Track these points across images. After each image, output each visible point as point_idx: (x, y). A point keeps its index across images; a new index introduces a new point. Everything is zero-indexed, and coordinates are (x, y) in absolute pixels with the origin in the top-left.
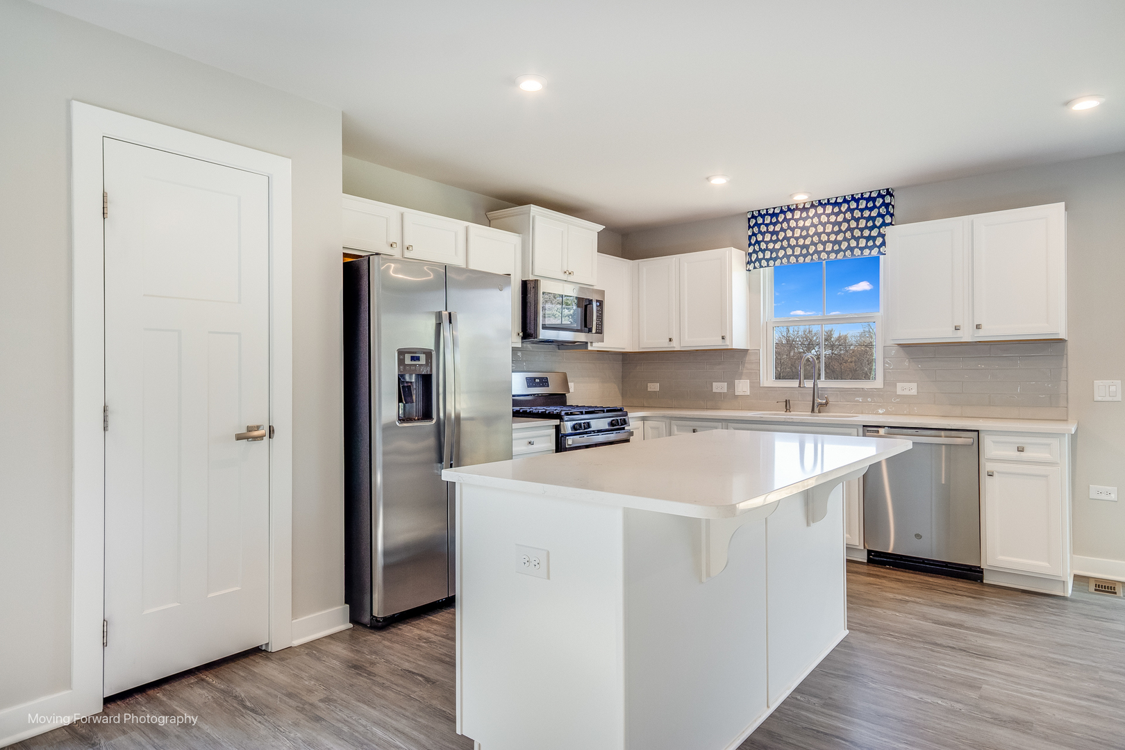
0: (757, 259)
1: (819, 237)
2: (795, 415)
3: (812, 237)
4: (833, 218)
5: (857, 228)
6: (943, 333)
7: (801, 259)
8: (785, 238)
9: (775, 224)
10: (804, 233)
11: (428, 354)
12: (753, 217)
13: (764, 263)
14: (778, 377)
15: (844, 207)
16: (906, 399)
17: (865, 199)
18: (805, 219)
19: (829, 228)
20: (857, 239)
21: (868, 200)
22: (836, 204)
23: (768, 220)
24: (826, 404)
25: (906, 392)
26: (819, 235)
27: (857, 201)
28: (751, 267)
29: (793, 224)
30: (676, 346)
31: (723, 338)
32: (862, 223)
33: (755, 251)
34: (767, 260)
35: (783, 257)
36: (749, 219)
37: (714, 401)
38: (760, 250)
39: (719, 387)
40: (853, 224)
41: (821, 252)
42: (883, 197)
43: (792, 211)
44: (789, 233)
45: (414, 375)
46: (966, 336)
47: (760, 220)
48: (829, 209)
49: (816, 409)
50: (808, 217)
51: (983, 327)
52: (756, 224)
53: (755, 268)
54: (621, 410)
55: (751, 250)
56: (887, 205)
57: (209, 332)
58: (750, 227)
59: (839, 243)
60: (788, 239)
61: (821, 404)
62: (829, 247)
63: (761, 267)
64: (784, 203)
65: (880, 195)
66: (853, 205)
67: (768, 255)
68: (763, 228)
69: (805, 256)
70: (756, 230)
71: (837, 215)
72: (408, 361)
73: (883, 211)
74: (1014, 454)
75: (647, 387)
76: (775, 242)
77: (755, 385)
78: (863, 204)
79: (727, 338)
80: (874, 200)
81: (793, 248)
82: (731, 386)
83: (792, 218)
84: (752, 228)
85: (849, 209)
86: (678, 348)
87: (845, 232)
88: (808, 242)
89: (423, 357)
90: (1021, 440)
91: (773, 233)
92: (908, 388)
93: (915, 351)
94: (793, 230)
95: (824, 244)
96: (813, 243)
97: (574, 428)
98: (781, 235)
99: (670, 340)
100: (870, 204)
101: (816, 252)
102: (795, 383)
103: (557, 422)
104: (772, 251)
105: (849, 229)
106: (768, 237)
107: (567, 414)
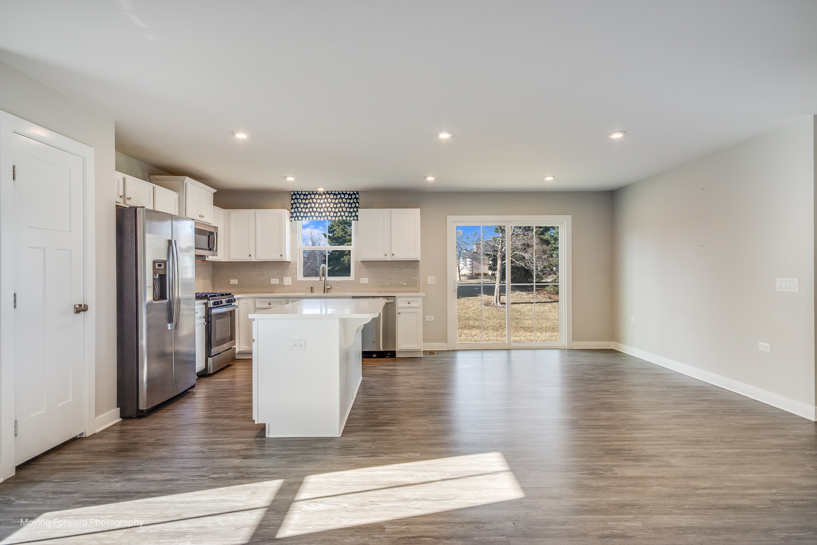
0: (296, 216)
1: (327, 209)
2: (315, 294)
3: (324, 208)
4: (333, 201)
5: (344, 207)
6: (379, 256)
7: (319, 218)
8: (311, 207)
9: (306, 200)
10: (320, 206)
11: (165, 262)
12: (294, 194)
13: (300, 218)
14: (305, 276)
15: (339, 196)
16: (364, 285)
17: (347, 194)
18: (320, 199)
19: (332, 205)
20: (344, 212)
21: (349, 195)
22: (335, 194)
23: (302, 197)
24: (330, 288)
25: (364, 282)
26: (327, 208)
27: (344, 194)
28: (293, 219)
29: (315, 201)
30: (253, 259)
31: (281, 256)
32: (347, 205)
33: (295, 212)
34: (302, 217)
35: (310, 216)
36: (292, 195)
37: (271, 288)
38: (298, 211)
39: (274, 281)
40: (343, 205)
41: (328, 216)
42: (355, 194)
43: (315, 194)
44: (313, 205)
45: (158, 275)
46: (388, 258)
47: (298, 197)
48: (332, 196)
49: (326, 291)
50: (322, 198)
51: (395, 255)
52: (296, 198)
53: (295, 220)
54: (230, 294)
55: (293, 211)
56: (357, 199)
57: (58, 249)
58: (292, 199)
59: (337, 213)
60: (312, 208)
61: (328, 289)
62: (332, 214)
63: (298, 220)
64: (311, 189)
65: (354, 194)
66: (343, 196)
67: (302, 214)
68: (300, 201)
69: (321, 217)
70: (296, 201)
71: (335, 199)
72: (157, 267)
73: (355, 201)
74: (407, 305)
75: (230, 282)
76: (306, 208)
77: (294, 279)
78: (347, 196)
79: (283, 256)
80: (351, 195)
81: (315, 212)
82: (281, 280)
83: (314, 198)
84: (294, 200)
85: (341, 198)
86: (254, 260)
87: (339, 208)
88: (322, 210)
89: (163, 265)
90: (409, 299)
91: (305, 204)
92: (364, 280)
93: (368, 264)
94: (315, 203)
95: (330, 212)
96: (324, 211)
97: (214, 304)
98: (309, 206)
99: (250, 256)
100: (350, 197)
101: (326, 216)
102: (317, 279)
103: (206, 301)
104: (304, 213)
105: (341, 207)
106: (302, 206)
107: (210, 296)
